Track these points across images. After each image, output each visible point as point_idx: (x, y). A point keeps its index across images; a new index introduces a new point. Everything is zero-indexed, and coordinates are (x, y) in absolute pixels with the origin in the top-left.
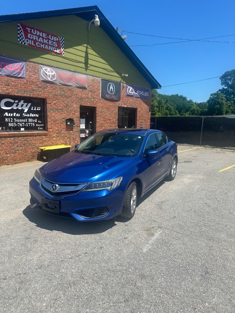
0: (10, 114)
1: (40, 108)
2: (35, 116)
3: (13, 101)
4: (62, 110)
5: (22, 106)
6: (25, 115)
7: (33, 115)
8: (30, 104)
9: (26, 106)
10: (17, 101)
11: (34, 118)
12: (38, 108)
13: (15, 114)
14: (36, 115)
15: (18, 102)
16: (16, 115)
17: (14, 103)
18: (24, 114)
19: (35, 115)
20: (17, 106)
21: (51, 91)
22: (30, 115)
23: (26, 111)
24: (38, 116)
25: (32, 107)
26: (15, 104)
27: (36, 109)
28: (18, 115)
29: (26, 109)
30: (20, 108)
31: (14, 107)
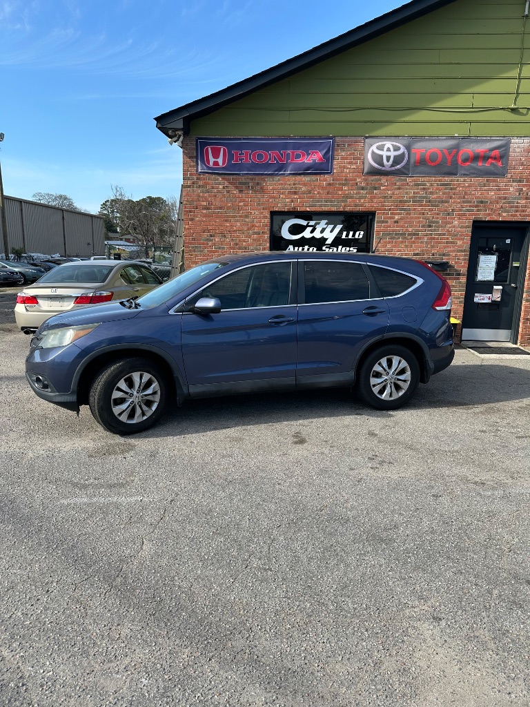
1: (362, 233)
2: (349, 251)
3: (304, 223)
4: (415, 234)
5: (322, 231)
6: (327, 250)
7: (344, 249)
8: (339, 228)
9: (331, 231)
10: (312, 223)
12: (358, 233)
13: (306, 247)
14: (351, 249)
15: (316, 224)
16: (308, 249)
17: (308, 226)
18: (324, 248)
19: (348, 249)
20: (312, 232)
21: (389, 192)
22: (337, 250)
23: (329, 242)
24: (355, 251)
26: (309, 229)
27: (354, 235)
29: (330, 236)
30: (317, 235)
31: (307, 234)
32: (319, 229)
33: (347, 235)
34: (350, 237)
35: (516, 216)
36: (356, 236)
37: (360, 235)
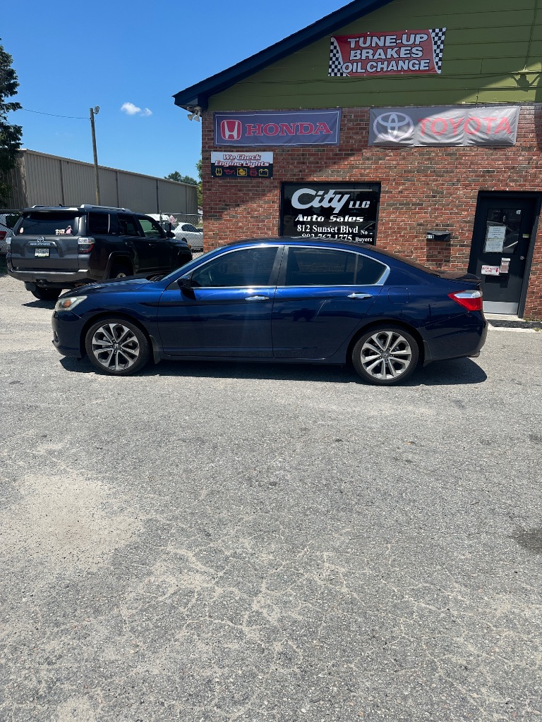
0: (305, 217)
1: (369, 203)
2: (356, 220)
3: (313, 192)
4: (419, 204)
5: (331, 200)
6: (335, 219)
7: (351, 218)
8: (346, 197)
9: (339, 201)
10: (321, 193)
11: (352, 225)
12: (364, 203)
13: (315, 217)
14: (358, 218)
15: (324, 194)
16: (317, 218)
17: (316, 195)
18: (331, 218)
19: (354, 218)
20: (321, 201)
21: (394, 162)
22: (344, 219)
24: (362, 220)
26: (318, 199)
27: (360, 205)
28: (321, 219)
29: (338, 206)
30: (325, 204)
31: (315, 204)
32: (327, 197)
33: (354, 205)
34: (357, 206)
35: (525, 185)
36: (363, 206)
37: (366, 204)
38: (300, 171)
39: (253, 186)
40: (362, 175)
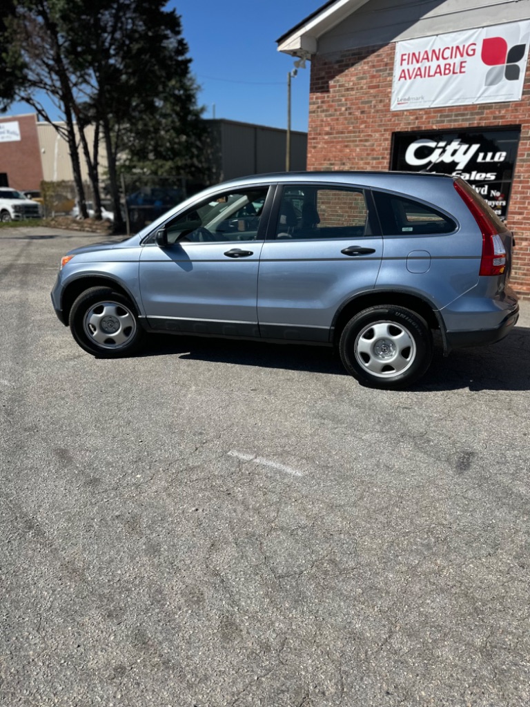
1: (504, 154)
2: (486, 178)
5: (454, 153)
7: (479, 174)
8: (475, 147)
9: (465, 153)
10: (442, 144)
11: (480, 184)
12: (498, 154)
14: (489, 175)
15: (446, 146)
17: (436, 147)
19: (484, 175)
20: (441, 155)
22: (470, 177)
23: (460, 167)
24: (493, 178)
25: (481, 155)
26: (438, 152)
27: (493, 157)
29: (462, 160)
30: (447, 158)
31: (434, 158)
32: (450, 149)
33: (484, 158)
34: (488, 159)
36: (496, 159)
37: (500, 157)
38: (417, 118)
39: (361, 141)
40: (495, 118)
